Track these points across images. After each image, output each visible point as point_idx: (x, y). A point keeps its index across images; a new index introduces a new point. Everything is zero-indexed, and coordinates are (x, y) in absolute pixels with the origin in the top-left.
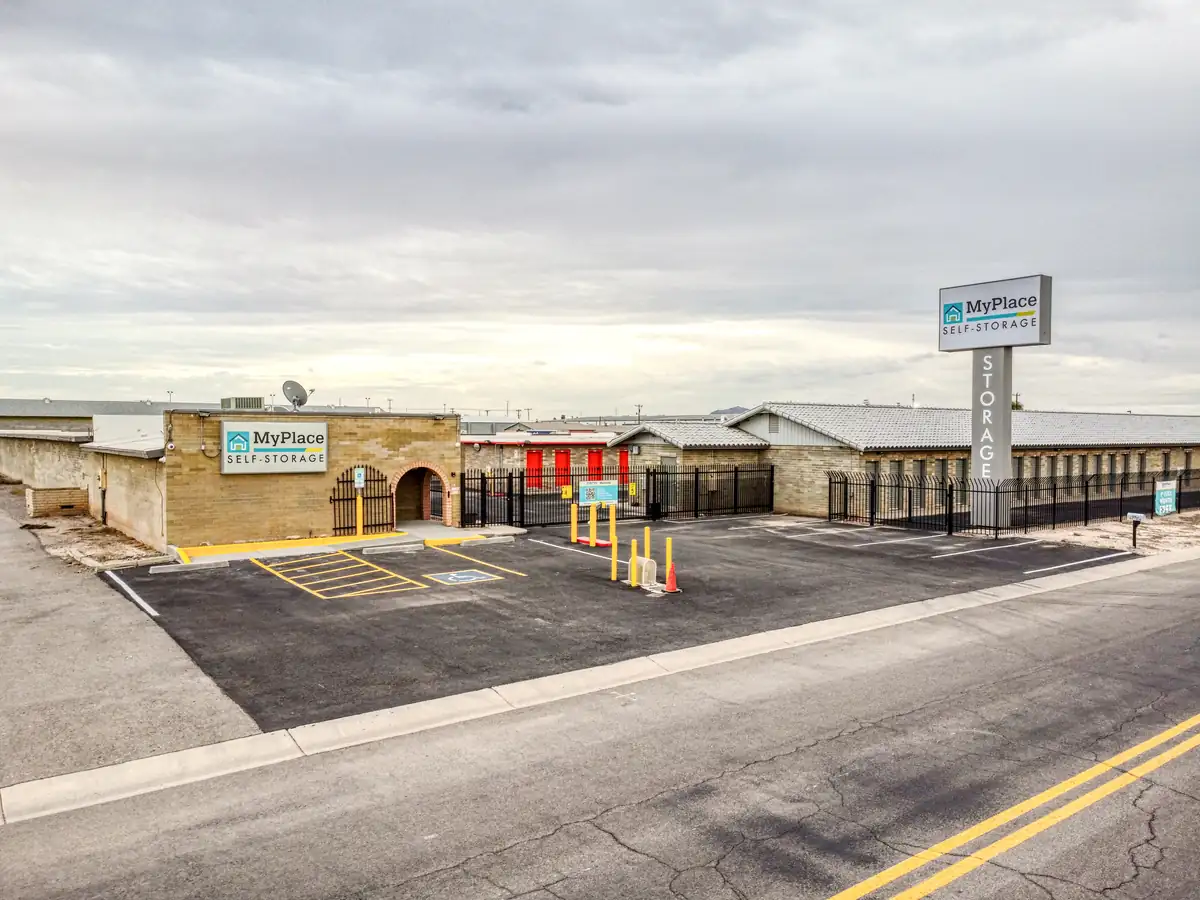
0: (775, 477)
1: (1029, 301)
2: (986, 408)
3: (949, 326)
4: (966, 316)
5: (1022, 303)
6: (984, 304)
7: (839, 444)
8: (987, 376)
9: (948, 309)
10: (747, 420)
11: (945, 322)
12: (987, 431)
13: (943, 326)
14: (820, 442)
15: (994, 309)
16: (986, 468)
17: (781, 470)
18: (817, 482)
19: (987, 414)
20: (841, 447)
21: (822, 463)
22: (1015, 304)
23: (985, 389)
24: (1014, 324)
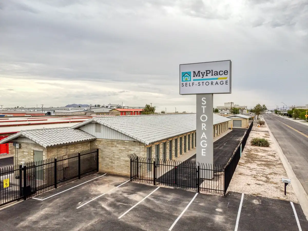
0: (99, 154)
1: (224, 73)
2: (204, 122)
3: (184, 83)
4: (192, 78)
5: (221, 73)
6: (202, 73)
7: (133, 140)
8: (204, 107)
9: (184, 74)
10: (84, 126)
11: (182, 81)
12: (204, 133)
13: (181, 82)
14: (123, 138)
15: (207, 75)
16: (204, 151)
17: (102, 151)
18: (121, 158)
19: (204, 125)
20: (134, 141)
21: (124, 149)
22: (217, 73)
23: (203, 114)
24: (217, 83)
